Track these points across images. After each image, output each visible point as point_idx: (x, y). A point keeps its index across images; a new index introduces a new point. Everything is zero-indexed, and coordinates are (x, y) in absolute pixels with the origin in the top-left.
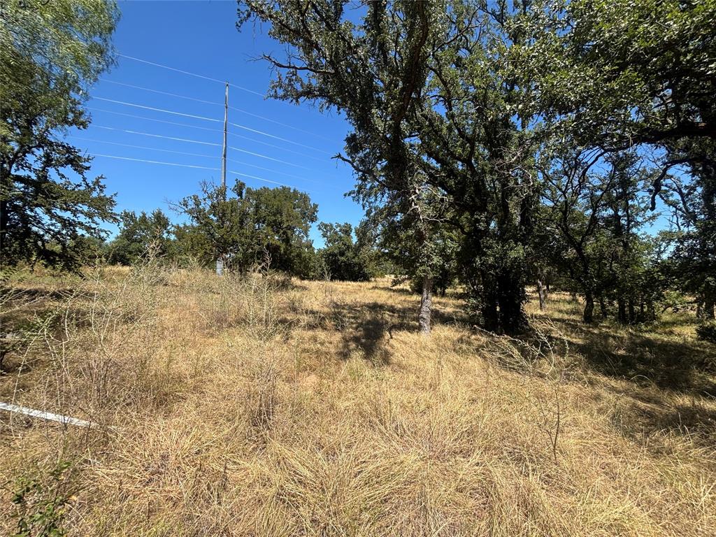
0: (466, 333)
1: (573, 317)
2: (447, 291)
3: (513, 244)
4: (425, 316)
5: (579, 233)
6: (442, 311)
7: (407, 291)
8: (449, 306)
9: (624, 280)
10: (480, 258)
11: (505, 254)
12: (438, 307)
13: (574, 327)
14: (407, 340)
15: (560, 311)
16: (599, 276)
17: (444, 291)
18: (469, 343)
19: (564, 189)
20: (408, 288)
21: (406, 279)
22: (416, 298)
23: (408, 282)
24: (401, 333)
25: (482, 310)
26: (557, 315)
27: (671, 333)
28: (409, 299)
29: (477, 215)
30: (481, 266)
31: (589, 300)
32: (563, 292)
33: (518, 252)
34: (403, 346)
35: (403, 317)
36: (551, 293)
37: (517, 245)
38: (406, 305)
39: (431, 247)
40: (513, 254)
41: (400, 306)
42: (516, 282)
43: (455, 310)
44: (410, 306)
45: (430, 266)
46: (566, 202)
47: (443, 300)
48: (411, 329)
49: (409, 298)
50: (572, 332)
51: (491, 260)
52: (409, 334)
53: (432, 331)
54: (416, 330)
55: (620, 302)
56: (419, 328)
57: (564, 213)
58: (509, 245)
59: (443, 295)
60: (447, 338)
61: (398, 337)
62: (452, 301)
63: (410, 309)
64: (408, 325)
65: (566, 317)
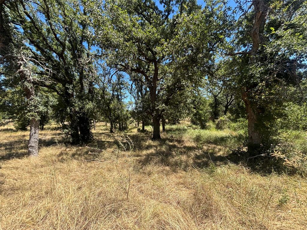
0: (64, 148)
1: (106, 131)
2: (44, 127)
3: (88, 102)
4: (33, 145)
5: (109, 100)
6: (44, 139)
7: (11, 130)
8: (48, 135)
9: (121, 117)
10: (70, 108)
11: (84, 106)
12: (40, 137)
13: (108, 135)
14: (18, 165)
15: (102, 130)
16: (114, 116)
17: (43, 127)
18: (67, 154)
19: (103, 81)
20: (13, 127)
21: (10, 122)
22: (20, 133)
23: (11, 124)
24: (10, 161)
25: (71, 134)
26: (101, 132)
27: (132, 132)
28: (15, 135)
29: (67, 85)
30: (70, 112)
31: (112, 124)
32: (100, 122)
33: (90, 105)
34: (14, 171)
35: (11, 149)
36: (97, 123)
37: (90, 102)
38: (12, 140)
39: (38, 100)
40: (88, 106)
41: (6, 141)
42: (87, 119)
43: (53, 137)
44: (16, 139)
45: (37, 112)
46: (104, 87)
47: (43, 132)
48: (20, 156)
49: (13, 134)
50: (108, 137)
51: (77, 109)
52: (19, 160)
53: (39, 153)
54: (25, 156)
55: (120, 124)
56: (29, 154)
57: (103, 91)
58: (86, 102)
59: (42, 129)
60: (52, 155)
61: (8, 165)
62: (49, 132)
63: (16, 142)
64: (17, 153)
65: (104, 132)
